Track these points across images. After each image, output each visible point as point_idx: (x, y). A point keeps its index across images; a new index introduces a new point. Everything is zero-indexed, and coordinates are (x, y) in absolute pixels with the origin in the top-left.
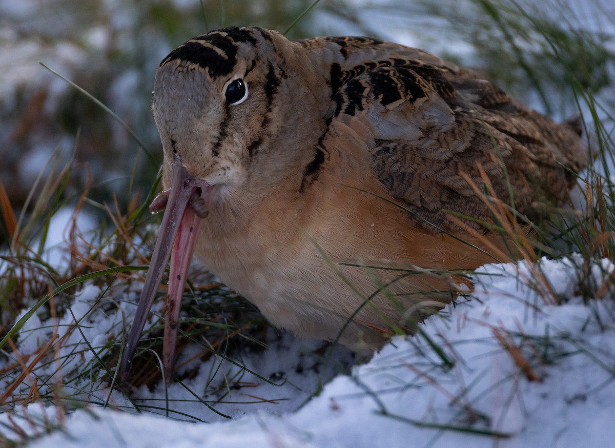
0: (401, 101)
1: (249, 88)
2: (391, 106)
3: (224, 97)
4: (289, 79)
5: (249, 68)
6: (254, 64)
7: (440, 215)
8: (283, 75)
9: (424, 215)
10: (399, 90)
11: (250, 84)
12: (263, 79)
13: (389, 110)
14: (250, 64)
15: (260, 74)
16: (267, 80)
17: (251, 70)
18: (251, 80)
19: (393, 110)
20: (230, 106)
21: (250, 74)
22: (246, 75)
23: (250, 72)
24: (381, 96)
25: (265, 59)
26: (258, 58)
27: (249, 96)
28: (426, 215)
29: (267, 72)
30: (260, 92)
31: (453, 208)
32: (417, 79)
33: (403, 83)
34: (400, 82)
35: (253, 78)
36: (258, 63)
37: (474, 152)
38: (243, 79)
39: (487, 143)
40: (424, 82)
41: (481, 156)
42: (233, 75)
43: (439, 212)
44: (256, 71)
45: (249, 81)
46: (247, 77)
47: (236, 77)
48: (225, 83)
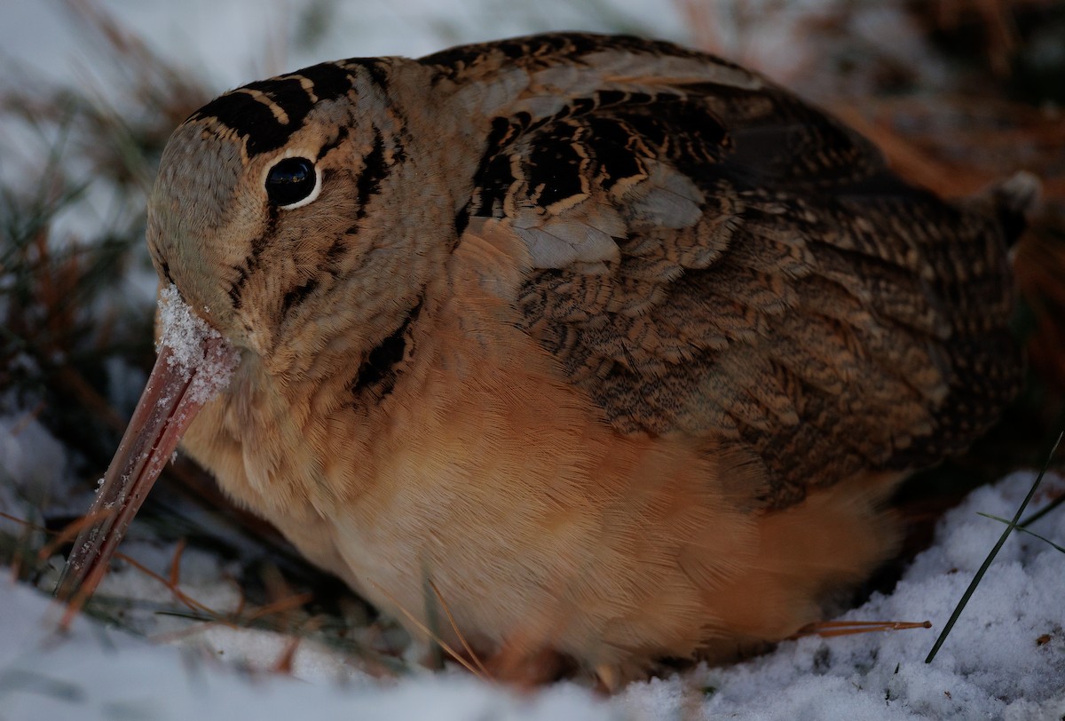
0: (578, 198)
1: (324, 181)
2: (556, 208)
3: (264, 190)
4: (407, 164)
5: (332, 140)
6: (343, 133)
7: (658, 400)
8: (400, 157)
9: (632, 398)
10: (580, 176)
11: (329, 174)
12: (358, 165)
13: (552, 215)
14: (335, 133)
15: (352, 155)
16: (364, 167)
17: (336, 144)
18: (333, 165)
19: (560, 215)
20: (278, 210)
21: (332, 153)
22: (322, 153)
23: (333, 150)
24: (540, 188)
25: (366, 124)
26: (352, 123)
27: (322, 195)
28: (638, 399)
29: (368, 149)
30: (346, 187)
31: (684, 384)
32: (631, 140)
33: (594, 156)
34: (589, 155)
35: (336, 162)
36: (351, 133)
37: (737, 271)
38: (313, 160)
39: (764, 254)
40: (646, 145)
41: (750, 280)
42: (285, 150)
43: (656, 394)
44: (345, 148)
45: (329, 168)
46: (324, 159)
47: (289, 153)
48: (267, 160)
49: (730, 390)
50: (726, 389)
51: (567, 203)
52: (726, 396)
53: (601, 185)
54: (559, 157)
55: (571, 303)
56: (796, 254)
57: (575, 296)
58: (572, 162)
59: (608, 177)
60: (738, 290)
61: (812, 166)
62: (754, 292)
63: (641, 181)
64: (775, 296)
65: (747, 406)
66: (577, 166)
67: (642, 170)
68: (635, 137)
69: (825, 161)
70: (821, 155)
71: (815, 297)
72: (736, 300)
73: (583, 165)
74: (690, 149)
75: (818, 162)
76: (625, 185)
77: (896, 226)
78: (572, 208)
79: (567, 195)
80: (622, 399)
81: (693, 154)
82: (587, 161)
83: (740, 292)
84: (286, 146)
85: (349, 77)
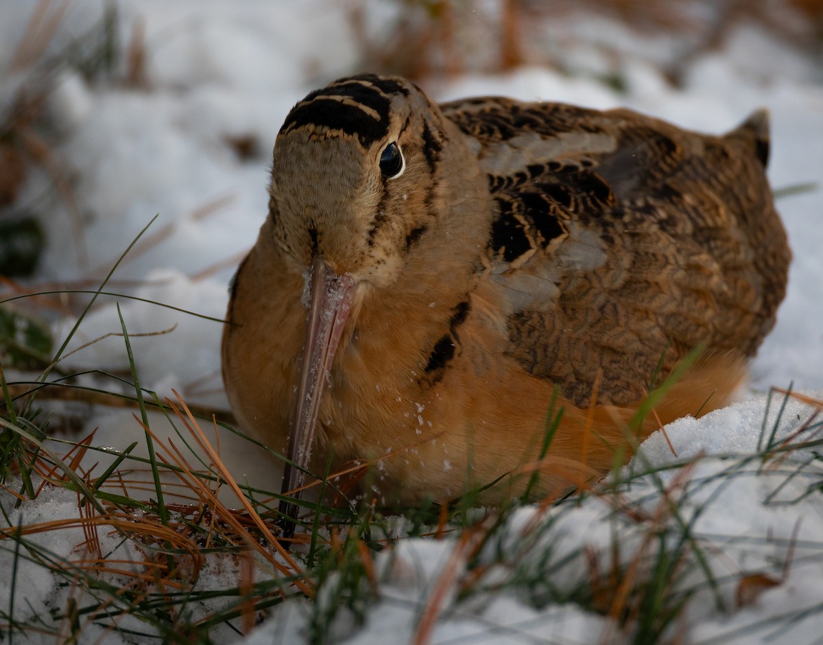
0: (530, 253)
2: (518, 263)
6: (408, 121)
10: (527, 236)
11: (404, 147)
12: (420, 140)
13: (515, 268)
14: (405, 121)
16: (424, 142)
18: (405, 141)
19: (520, 268)
20: (388, 181)
21: (403, 134)
23: (404, 132)
24: (502, 250)
26: (411, 113)
29: (421, 130)
32: (552, 207)
33: (532, 222)
34: (529, 222)
35: (407, 140)
36: (411, 120)
38: (397, 141)
40: (562, 210)
42: (388, 139)
45: (403, 144)
46: (400, 139)
48: (379, 149)
51: (523, 259)
53: (540, 244)
54: (507, 224)
57: (537, 327)
58: (518, 226)
59: (544, 239)
60: (640, 300)
62: (652, 298)
63: (566, 239)
66: (522, 231)
67: (564, 230)
68: (554, 205)
73: (526, 229)
74: (589, 203)
76: (556, 244)
78: (528, 262)
81: (592, 206)
82: (528, 226)
83: (642, 301)
84: (388, 135)
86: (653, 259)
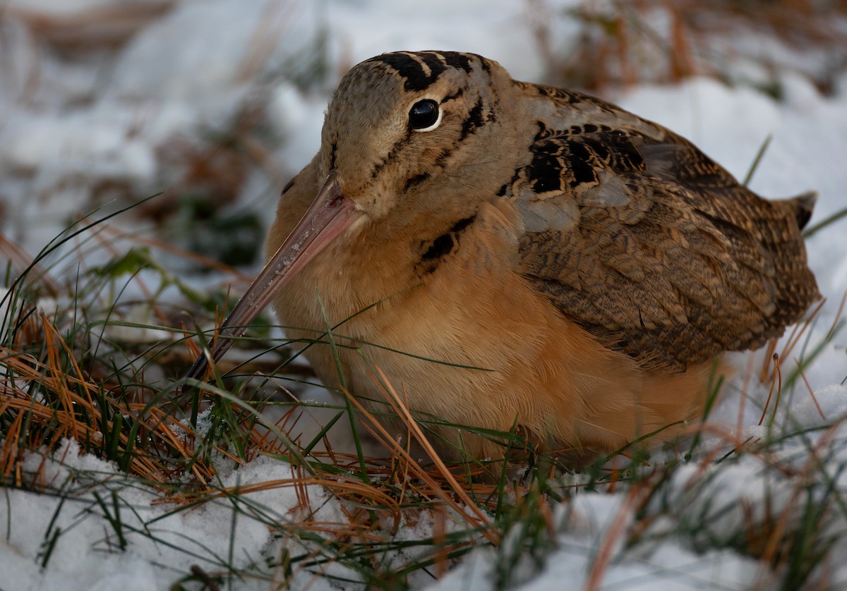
0: (557, 192)
1: (443, 118)
3: (408, 116)
4: (496, 124)
5: (453, 94)
6: (460, 93)
7: (601, 304)
8: (491, 118)
11: (446, 113)
12: (466, 113)
13: (539, 200)
14: (456, 91)
15: (463, 106)
16: (469, 116)
17: (454, 98)
18: (450, 109)
20: (412, 131)
21: (451, 101)
22: (445, 100)
25: (474, 90)
26: (466, 88)
27: (440, 126)
29: (473, 105)
30: (456, 126)
31: (621, 294)
32: (591, 157)
33: (570, 166)
34: (567, 165)
35: (452, 108)
36: (465, 93)
37: (650, 226)
38: (439, 103)
39: (667, 216)
40: (599, 160)
41: (658, 232)
42: (425, 94)
43: (600, 300)
44: (460, 101)
45: (448, 110)
46: (445, 104)
47: (428, 96)
48: (413, 98)
49: (646, 299)
50: (644, 298)
51: (550, 194)
52: (644, 303)
53: (570, 184)
54: (549, 163)
55: (551, 243)
56: (686, 216)
57: (554, 238)
58: (557, 168)
59: (575, 180)
61: (692, 173)
62: (661, 240)
63: (595, 186)
64: (674, 242)
65: (657, 310)
66: (559, 171)
67: (596, 179)
68: (593, 155)
69: (700, 170)
70: (697, 166)
71: (697, 243)
72: (650, 245)
73: (563, 172)
74: (623, 162)
75: (695, 170)
76: (585, 186)
77: (738, 207)
78: (553, 198)
79: (552, 189)
80: (581, 303)
81: (624, 164)
82: (565, 169)
84: (426, 91)
85: (469, 61)
86: (670, 211)
